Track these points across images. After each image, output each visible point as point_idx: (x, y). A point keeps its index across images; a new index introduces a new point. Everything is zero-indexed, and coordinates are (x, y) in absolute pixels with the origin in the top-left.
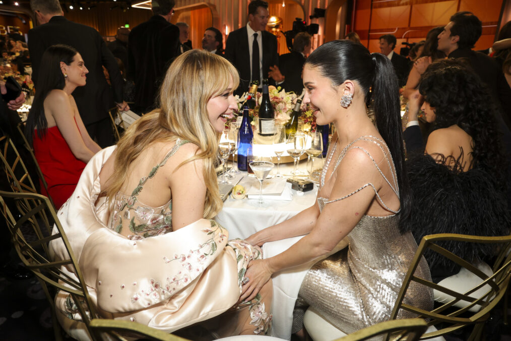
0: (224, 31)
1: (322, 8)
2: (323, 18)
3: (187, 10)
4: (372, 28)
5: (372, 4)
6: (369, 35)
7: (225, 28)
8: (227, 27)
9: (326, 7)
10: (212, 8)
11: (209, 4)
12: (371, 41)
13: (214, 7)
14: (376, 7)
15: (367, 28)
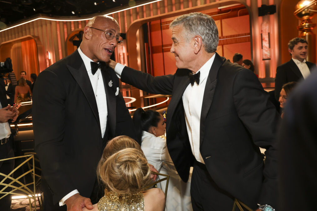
0: (48, 57)
1: (123, 33)
2: (125, 40)
3: (17, 41)
4: (164, 44)
5: (161, 27)
6: (163, 49)
7: (48, 54)
8: (49, 53)
9: (126, 31)
10: (36, 39)
11: (34, 36)
12: (165, 53)
13: (38, 38)
14: (164, 29)
15: (161, 44)
